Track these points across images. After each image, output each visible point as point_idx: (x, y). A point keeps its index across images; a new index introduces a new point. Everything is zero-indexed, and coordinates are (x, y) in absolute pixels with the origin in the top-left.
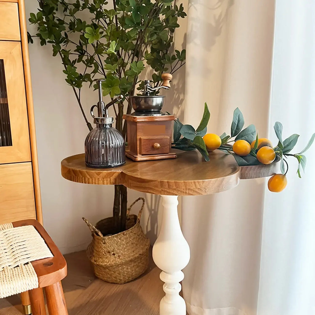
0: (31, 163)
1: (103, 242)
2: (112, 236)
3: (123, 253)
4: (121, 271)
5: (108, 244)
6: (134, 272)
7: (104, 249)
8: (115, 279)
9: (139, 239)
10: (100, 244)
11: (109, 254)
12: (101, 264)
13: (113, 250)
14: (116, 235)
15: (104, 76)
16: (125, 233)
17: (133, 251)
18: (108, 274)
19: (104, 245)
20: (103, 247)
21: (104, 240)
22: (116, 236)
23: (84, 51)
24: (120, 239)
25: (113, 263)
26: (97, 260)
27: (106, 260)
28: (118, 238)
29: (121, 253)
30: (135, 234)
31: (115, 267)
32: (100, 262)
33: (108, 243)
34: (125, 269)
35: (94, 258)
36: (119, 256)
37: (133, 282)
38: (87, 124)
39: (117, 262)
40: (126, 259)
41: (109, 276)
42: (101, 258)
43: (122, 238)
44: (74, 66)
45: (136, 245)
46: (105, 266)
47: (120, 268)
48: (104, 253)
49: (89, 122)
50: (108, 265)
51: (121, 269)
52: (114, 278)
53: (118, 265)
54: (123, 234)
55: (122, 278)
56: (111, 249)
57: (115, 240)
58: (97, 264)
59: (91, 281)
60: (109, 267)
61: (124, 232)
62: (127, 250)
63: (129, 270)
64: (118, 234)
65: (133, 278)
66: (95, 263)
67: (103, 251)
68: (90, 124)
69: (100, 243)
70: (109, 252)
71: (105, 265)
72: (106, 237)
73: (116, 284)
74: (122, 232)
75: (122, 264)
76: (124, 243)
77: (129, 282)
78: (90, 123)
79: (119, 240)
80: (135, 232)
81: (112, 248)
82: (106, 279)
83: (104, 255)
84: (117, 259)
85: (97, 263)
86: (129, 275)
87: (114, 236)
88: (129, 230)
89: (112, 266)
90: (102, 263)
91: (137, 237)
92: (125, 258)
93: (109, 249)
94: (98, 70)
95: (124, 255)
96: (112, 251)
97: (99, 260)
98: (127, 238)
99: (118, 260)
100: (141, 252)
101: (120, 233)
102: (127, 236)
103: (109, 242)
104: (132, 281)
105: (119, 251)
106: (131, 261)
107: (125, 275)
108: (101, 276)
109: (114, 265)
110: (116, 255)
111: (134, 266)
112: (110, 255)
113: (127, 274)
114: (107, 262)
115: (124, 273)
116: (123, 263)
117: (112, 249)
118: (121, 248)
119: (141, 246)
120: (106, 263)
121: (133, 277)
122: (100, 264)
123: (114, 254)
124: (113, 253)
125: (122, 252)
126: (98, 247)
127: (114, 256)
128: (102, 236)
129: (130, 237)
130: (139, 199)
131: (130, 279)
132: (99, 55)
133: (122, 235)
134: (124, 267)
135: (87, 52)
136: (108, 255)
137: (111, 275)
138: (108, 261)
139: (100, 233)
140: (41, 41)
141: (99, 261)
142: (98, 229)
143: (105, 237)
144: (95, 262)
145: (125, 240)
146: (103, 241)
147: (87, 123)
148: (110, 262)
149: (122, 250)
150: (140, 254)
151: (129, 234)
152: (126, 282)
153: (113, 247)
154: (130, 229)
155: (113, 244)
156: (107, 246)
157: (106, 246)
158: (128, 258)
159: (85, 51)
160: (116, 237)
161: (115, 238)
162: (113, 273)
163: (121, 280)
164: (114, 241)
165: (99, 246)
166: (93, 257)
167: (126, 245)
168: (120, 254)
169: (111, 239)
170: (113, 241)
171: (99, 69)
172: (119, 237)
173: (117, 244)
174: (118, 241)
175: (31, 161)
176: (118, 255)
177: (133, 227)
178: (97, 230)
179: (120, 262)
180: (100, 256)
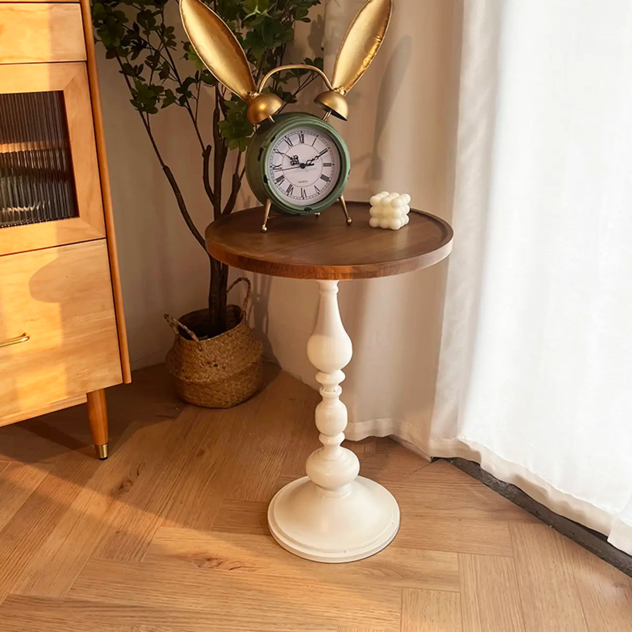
0: (105, 240)
1: (198, 348)
2: (213, 338)
3: (230, 363)
4: (227, 389)
5: (206, 351)
6: (245, 389)
7: (200, 358)
8: (218, 401)
9: (249, 340)
10: (195, 353)
11: (208, 365)
12: (198, 381)
13: (215, 359)
14: (218, 336)
15: (178, 83)
16: (230, 334)
17: (243, 360)
18: (208, 395)
19: (200, 353)
20: (199, 356)
21: (200, 345)
22: (217, 338)
23: (143, 42)
24: (223, 343)
25: (216, 379)
26: (189, 376)
27: (204, 376)
28: (220, 341)
29: (226, 363)
30: (243, 333)
31: (219, 383)
32: (195, 377)
33: (206, 349)
34: (233, 386)
35: (183, 374)
36: (224, 368)
37: (243, 405)
38: (164, 169)
39: (223, 376)
40: (234, 372)
41: (210, 398)
42: (196, 372)
43: (226, 342)
44: (139, 75)
45: (247, 350)
46: (203, 384)
47: (226, 384)
48: (201, 364)
49: (166, 165)
50: (208, 382)
51: (228, 387)
52: (216, 400)
53: (224, 380)
54: (228, 335)
55: (228, 400)
56: (211, 358)
57: (217, 344)
58: (191, 383)
59: (178, 408)
60: (209, 384)
61: (228, 331)
62: (235, 358)
63: (239, 387)
64: (220, 335)
65: (244, 399)
66: (188, 380)
67: (200, 361)
68: (169, 168)
69: (194, 350)
70: (209, 363)
71: (204, 382)
72: (204, 342)
73: (220, 408)
74: (226, 332)
75: (229, 379)
76: (229, 348)
77: (237, 405)
78: (168, 166)
79: (223, 345)
80: (243, 331)
81: (212, 356)
82: (204, 403)
83: (201, 367)
84: (221, 371)
85: (191, 381)
86: (239, 394)
87: (214, 339)
88: (235, 328)
89: (214, 383)
90: (198, 379)
91: (246, 339)
92: (233, 369)
93: (208, 358)
94: (170, 75)
95: (231, 365)
96: (213, 361)
97: (193, 375)
98: (234, 340)
99: (224, 373)
100: (254, 360)
101: (223, 334)
102: (233, 337)
103: (208, 348)
104: (242, 402)
105: (222, 360)
106: (241, 373)
107: (234, 394)
108: (195, 400)
109: (218, 380)
110: (218, 367)
111: (245, 381)
112: (210, 367)
113: (236, 393)
114: (207, 377)
115: (232, 392)
116: (230, 376)
117: (213, 359)
118: (225, 356)
119: (253, 352)
120: (204, 380)
121: (244, 397)
122: (196, 381)
123: (216, 366)
124: (214, 363)
125: (227, 361)
126: (191, 357)
127: (216, 368)
128: (197, 341)
129: (237, 338)
130: (240, 280)
131: (241, 400)
132: (168, 48)
133: (226, 336)
134: (232, 382)
135: (149, 43)
136: (207, 367)
137: (212, 397)
138: (206, 375)
139: (194, 336)
140: (107, 53)
141: (193, 377)
142: (191, 330)
143: (202, 341)
144: (187, 378)
145: (230, 344)
146: (200, 348)
147: (162, 167)
148: (210, 378)
149: (227, 358)
150: (253, 363)
151: (235, 334)
152: (235, 404)
153: (214, 355)
154: (237, 327)
155: (214, 351)
156: (206, 354)
157: (203, 355)
158: (237, 369)
159: (145, 41)
160: (217, 340)
161: (216, 342)
162: (215, 392)
163: (228, 402)
164: (215, 346)
165: (193, 355)
166: (182, 372)
167: (232, 350)
168: (225, 365)
169: (210, 343)
170: (213, 346)
171: (170, 72)
172: (222, 340)
173: (219, 350)
174: (221, 346)
175: (105, 237)
176: (222, 366)
177: (240, 324)
178: (190, 332)
179: (226, 375)
180: (195, 370)
